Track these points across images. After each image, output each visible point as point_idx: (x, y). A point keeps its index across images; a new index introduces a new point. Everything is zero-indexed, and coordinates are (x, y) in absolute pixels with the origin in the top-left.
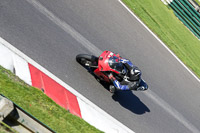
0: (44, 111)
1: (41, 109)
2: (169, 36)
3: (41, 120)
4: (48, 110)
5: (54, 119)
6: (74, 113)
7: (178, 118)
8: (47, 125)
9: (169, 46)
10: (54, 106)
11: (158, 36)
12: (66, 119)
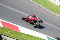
0: (9, 33)
1: (8, 33)
2: (39, 1)
3: (9, 36)
4: (10, 33)
5: (13, 35)
6: (18, 31)
7: (48, 24)
8: (11, 37)
9: (40, 4)
10: (11, 31)
11: (36, 2)
12: (16, 34)
